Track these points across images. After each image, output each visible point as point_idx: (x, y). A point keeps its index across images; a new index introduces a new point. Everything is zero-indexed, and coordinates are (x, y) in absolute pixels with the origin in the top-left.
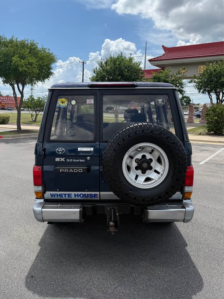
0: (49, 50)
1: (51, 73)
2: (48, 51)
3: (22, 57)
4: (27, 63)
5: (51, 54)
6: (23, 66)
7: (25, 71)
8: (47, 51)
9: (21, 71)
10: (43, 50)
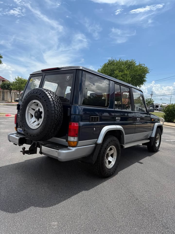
2: (144, 65)
10: (140, 65)
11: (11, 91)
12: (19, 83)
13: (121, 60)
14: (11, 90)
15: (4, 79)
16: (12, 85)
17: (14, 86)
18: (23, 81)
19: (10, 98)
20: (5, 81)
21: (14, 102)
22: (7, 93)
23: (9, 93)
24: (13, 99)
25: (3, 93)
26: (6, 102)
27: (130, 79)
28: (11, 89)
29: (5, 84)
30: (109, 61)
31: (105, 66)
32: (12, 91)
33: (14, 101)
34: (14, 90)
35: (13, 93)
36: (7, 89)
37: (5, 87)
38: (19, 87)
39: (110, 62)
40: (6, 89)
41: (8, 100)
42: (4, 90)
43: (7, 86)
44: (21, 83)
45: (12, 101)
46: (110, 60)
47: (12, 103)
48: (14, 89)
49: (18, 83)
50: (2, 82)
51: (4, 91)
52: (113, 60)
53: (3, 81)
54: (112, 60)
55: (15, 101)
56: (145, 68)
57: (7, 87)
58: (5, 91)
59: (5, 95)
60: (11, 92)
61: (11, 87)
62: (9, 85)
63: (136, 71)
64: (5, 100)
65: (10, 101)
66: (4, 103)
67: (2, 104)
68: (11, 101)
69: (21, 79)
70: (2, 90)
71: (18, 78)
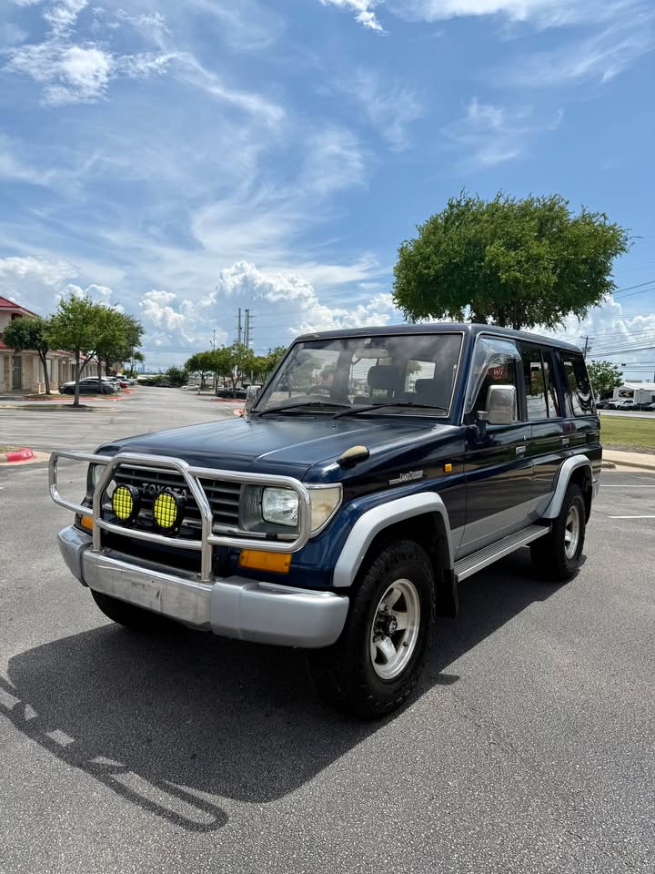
0: (605, 218)
1: (606, 286)
2: (602, 219)
3: (514, 245)
4: (523, 259)
5: (611, 228)
6: (510, 267)
7: (516, 280)
8: (598, 221)
9: (503, 281)
10: (586, 219)
11: (44, 354)
12: (76, 320)
13: (502, 201)
14: (47, 351)
15: (18, 307)
16: (47, 329)
17: (57, 332)
18: (89, 312)
19: (44, 382)
20: (21, 316)
21: (59, 396)
22: (30, 360)
23: (36, 361)
24: (56, 386)
25: (18, 361)
26: (27, 398)
27: (554, 279)
28: (44, 347)
29: (20, 328)
30: (451, 206)
31: (436, 228)
32: (50, 354)
33: (57, 392)
34: (54, 349)
35: (56, 362)
36: (30, 346)
37: (21, 339)
38: (74, 335)
39: (455, 210)
40: (27, 348)
41: (34, 390)
42: (17, 350)
43: (31, 334)
44: (84, 319)
45: (51, 392)
46: (455, 202)
47: (49, 399)
48: (56, 346)
49: (69, 319)
50: (9, 318)
51: (19, 355)
52: (467, 204)
53: (14, 315)
54: (463, 203)
55: (60, 390)
56: (609, 229)
57: (28, 338)
58: (25, 353)
59: (24, 371)
60: (45, 359)
61: (45, 336)
62: (39, 330)
63: (575, 244)
64: (24, 388)
65: (41, 391)
66: (20, 400)
67: (9, 404)
68: (48, 393)
69: (82, 306)
70: (10, 351)
71: (73, 300)
